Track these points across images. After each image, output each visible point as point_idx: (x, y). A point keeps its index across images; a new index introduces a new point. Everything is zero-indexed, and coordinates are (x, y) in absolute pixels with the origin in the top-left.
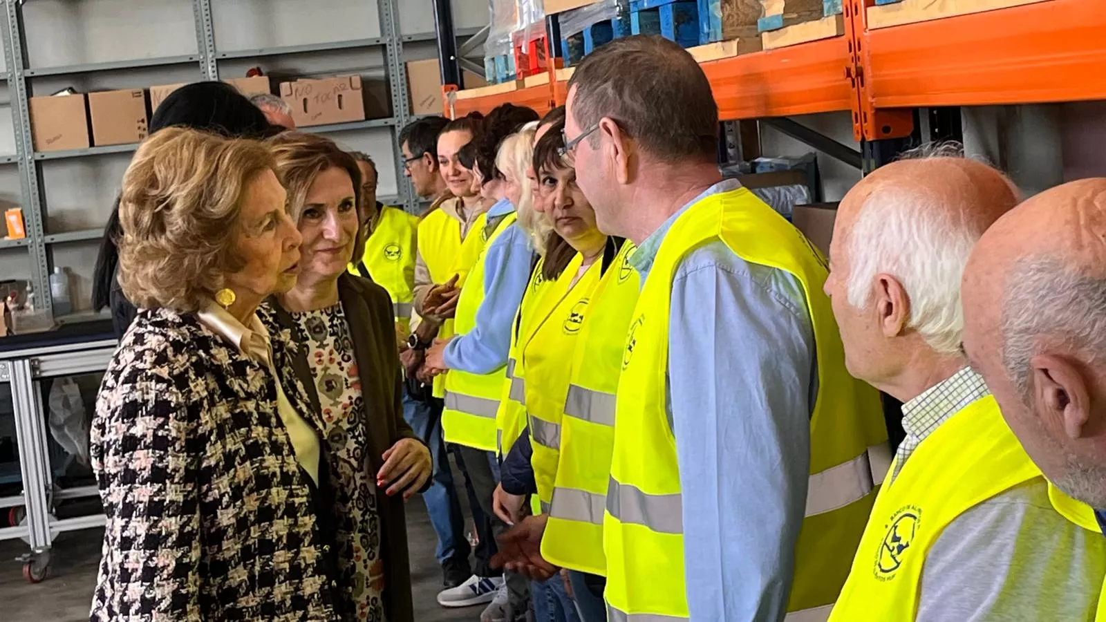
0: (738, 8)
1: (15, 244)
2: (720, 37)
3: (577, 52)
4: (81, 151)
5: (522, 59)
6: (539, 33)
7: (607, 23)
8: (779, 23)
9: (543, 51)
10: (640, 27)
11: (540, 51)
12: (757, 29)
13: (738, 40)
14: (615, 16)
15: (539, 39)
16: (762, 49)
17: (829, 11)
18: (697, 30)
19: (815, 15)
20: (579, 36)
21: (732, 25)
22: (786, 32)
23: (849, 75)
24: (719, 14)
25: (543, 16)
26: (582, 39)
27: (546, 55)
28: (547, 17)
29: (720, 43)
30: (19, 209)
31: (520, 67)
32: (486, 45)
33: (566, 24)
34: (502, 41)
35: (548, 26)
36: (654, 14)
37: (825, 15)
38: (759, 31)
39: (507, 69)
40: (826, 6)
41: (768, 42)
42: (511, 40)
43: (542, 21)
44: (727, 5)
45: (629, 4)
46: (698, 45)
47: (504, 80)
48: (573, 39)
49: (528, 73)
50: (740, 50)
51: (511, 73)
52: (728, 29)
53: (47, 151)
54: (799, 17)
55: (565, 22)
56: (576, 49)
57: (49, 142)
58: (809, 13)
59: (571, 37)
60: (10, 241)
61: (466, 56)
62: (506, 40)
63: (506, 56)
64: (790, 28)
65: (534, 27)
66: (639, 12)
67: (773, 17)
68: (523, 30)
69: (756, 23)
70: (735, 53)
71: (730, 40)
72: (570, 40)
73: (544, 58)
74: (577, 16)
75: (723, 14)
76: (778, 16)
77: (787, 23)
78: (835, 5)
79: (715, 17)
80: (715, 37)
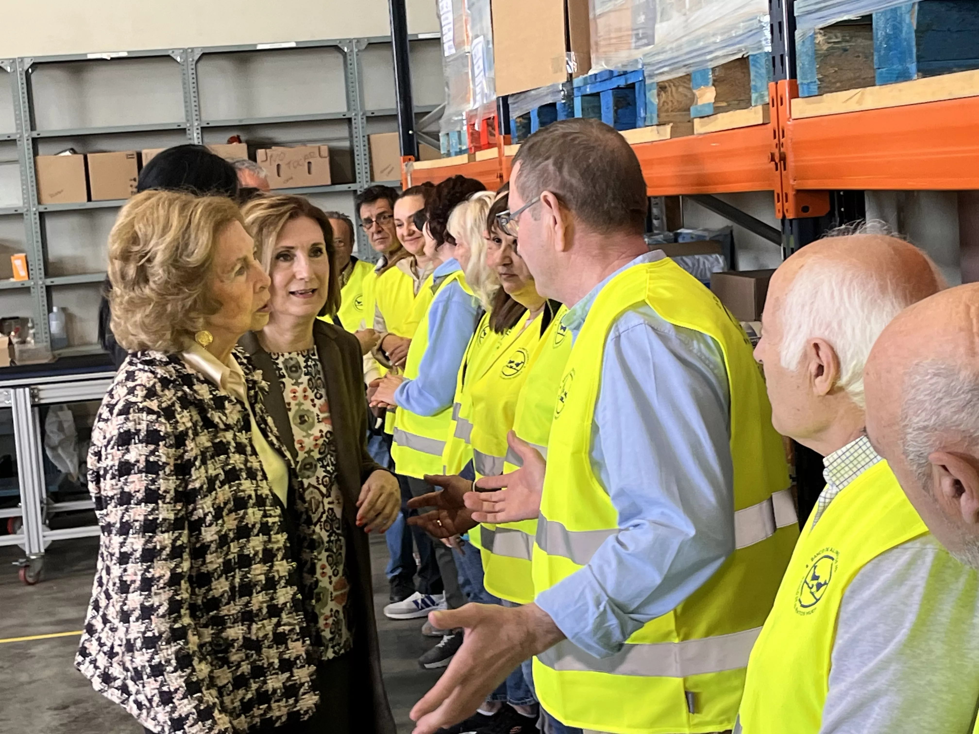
0: (672, 95)
1: (19, 286)
2: (655, 121)
3: (524, 130)
4: (80, 206)
5: (474, 136)
6: (490, 113)
7: (553, 105)
8: (710, 111)
9: (494, 129)
10: (583, 110)
11: (490, 128)
12: (689, 115)
13: (671, 124)
14: (560, 99)
15: (489, 118)
16: (693, 133)
17: (756, 101)
18: (634, 114)
19: (743, 104)
20: (527, 117)
21: (667, 111)
22: (717, 119)
23: (773, 159)
24: (655, 101)
25: (494, 97)
26: (529, 119)
27: (496, 132)
28: (498, 98)
29: (655, 127)
30: (23, 255)
31: (472, 142)
32: (442, 121)
33: (515, 105)
34: (456, 118)
35: (498, 107)
36: (596, 98)
37: (753, 104)
38: (692, 116)
39: (460, 144)
40: (754, 96)
41: (699, 127)
42: (464, 118)
43: (493, 102)
44: (662, 93)
45: (573, 89)
46: (635, 128)
47: (457, 154)
48: (521, 119)
49: (479, 148)
50: (673, 134)
51: (464, 148)
52: (663, 115)
53: (50, 204)
54: (729, 105)
55: (514, 103)
56: (523, 127)
57: (52, 196)
58: (736, 102)
59: (519, 117)
60: (14, 283)
61: (424, 130)
62: (460, 118)
63: (459, 132)
64: (719, 115)
65: (487, 107)
66: (583, 96)
67: (704, 105)
68: (477, 109)
69: (689, 110)
70: (668, 136)
71: (664, 124)
72: (518, 120)
73: (494, 135)
74: (525, 98)
75: (659, 100)
76: (709, 104)
77: (717, 110)
78: (762, 96)
79: (652, 103)
80: (651, 122)
